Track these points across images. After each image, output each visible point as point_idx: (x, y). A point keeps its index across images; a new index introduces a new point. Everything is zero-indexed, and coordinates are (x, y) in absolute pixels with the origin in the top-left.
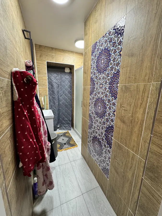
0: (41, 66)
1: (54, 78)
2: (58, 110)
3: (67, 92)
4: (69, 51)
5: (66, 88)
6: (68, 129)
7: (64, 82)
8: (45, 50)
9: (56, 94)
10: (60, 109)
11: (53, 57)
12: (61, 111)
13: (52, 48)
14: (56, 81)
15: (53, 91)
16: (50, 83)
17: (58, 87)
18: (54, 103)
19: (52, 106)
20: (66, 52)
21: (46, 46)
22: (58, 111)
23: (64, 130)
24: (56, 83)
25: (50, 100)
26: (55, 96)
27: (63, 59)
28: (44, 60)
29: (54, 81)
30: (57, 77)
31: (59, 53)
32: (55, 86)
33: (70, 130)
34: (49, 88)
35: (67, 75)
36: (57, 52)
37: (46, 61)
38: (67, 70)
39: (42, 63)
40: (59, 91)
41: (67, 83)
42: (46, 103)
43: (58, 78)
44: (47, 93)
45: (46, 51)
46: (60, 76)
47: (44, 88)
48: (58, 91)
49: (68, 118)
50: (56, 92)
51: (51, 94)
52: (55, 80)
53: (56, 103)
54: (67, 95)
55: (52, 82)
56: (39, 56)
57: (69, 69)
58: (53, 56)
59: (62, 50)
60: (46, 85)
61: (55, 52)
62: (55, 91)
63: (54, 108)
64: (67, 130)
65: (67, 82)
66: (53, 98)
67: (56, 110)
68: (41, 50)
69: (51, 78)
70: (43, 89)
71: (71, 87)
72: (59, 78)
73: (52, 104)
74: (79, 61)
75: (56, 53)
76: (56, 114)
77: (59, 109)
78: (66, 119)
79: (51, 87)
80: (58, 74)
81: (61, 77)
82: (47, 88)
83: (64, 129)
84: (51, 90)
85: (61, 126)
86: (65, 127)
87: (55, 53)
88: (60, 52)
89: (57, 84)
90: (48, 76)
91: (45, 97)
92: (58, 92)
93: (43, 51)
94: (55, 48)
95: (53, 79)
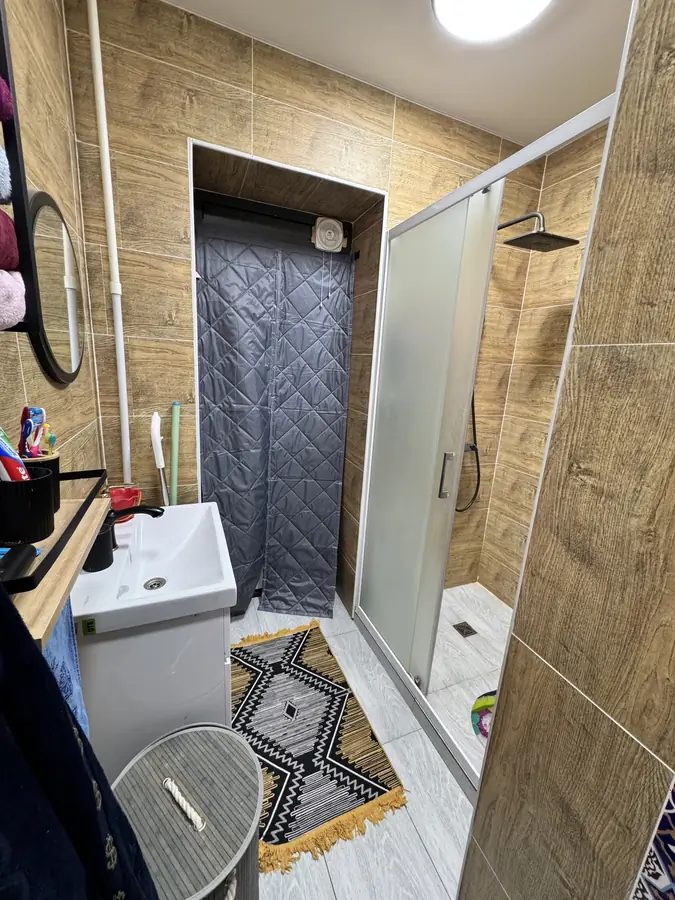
0: (154, 174)
1: (241, 284)
2: (262, 492)
3: (315, 380)
4: (357, 85)
5: (313, 351)
6: (315, 606)
7: (303, 315)
8: (180, 50)
9: (251, 388)
10: (270, 480)
11: (243, 112)
12: (275, 496)
13: (234, 35)
14: (252, 303)
15: (232, 373)
16: (216, 318)
17: (267, 342)
18: (236, 448)
19: (224, 469)
20: (334, 89)
21: (189, 16)
22: (257, 497)
23: (288, 612)
24: (253, 317)
25: (208, 430)
26: (241, 401)
27: (314, 138)
28: (172, 131)
29: (241, 303)
30: (259, 275)
31: (288, 92)
32: (247, 334)
33: (329, 613)
34: (206, 346)
35: (323, 270)
36: (272, 78)
37: (191, 142)
38: (328, 237)
39: (156, 148)
40: (268, 369)
41: (320, 322)
42: (180, 454)
43: (264, 283)
44: (193, 385)
45: (189, 54)
46: (279, 274)
47: (171, 347)
48: (262, 371)
49: (316, 540)
50: (248, 377)
51: (218, 390)
52: (246, 296)
53: (246, 444)
54: (315, 401)
55: (225, 309)
56: (132, 87)
57: (338, 226)
58: (240, 104)
59: (313, 67)
60: (183, 328)
61: (258, 77)
62: (243, 370)
63: (234, 478)
64: (309, 614)
65: (325, 312)
66: (231, 412)
67: (244, 491)
68: (151, 46)
69: (222, 279)
70: (163, 350)
71: (348, 350)
72: (274, 286)
73: (222, 453)
74: (421, 170)
75: (268, 82)
76: (244, 516)
77: (267, 484)
78: (306, 543)
79: (220, 343)
80: (268, 257)
81: (289, 277)
82: (187, 349)
83: (291, 609)
84: (220, 361)
85: (272, 587)
86: (296, 591)
87: (263, 84)
88: (296, 79)
89: (262, 326)
90: (202, 269)
91: (177, 409)
92: (263, 377)
93: (170, 53)
94: (257, 43)
95: (235, 292)
